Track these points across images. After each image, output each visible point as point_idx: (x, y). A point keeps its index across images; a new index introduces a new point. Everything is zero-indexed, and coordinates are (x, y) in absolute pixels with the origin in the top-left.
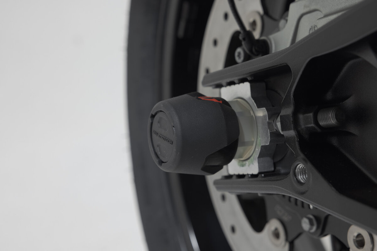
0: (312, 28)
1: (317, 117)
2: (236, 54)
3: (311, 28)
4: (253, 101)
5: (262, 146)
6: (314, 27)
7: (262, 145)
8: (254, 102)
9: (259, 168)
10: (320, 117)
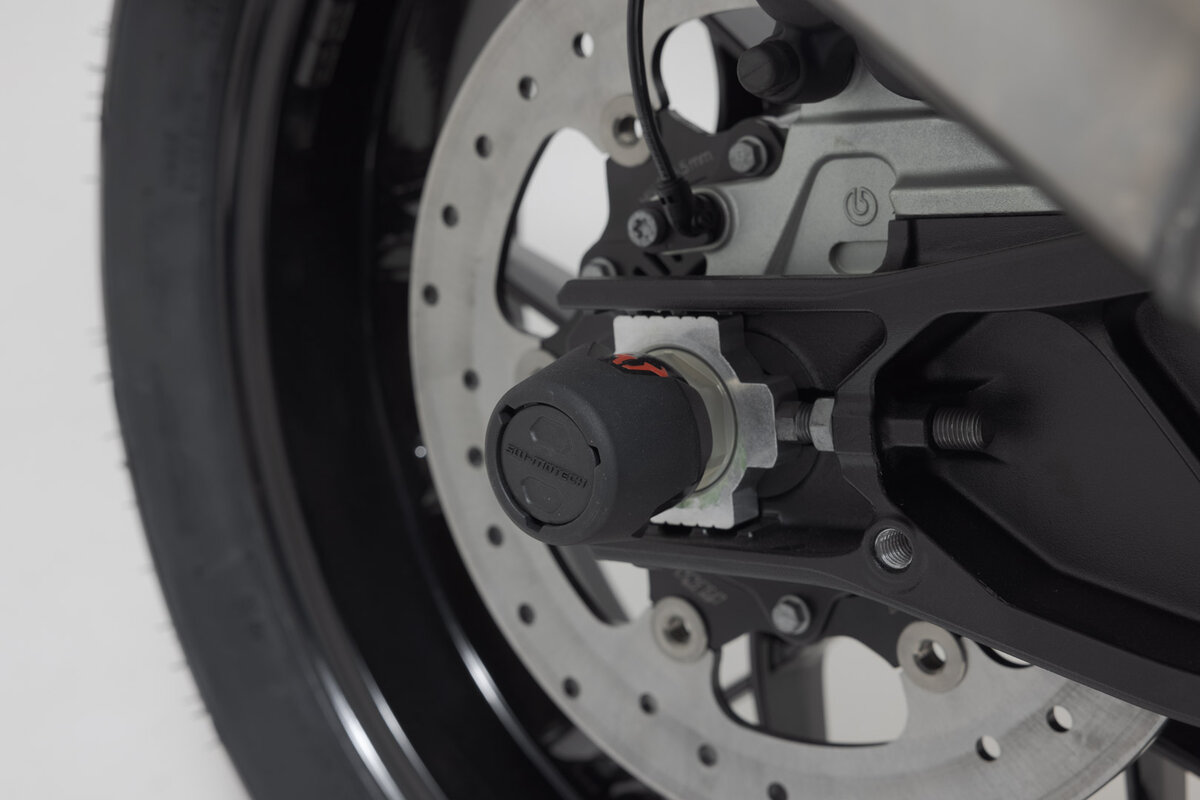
0: (856, 193)
1: (931, 429)
2: (631, 224)
3: (853, 191)
4: (728, 364)
5: (749, 469)
6: (863, 192)
7: (749, 465)
8: (730, 367)
9: (736, 516)
10: (940, 428)
